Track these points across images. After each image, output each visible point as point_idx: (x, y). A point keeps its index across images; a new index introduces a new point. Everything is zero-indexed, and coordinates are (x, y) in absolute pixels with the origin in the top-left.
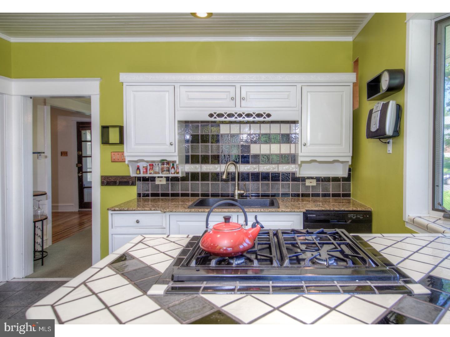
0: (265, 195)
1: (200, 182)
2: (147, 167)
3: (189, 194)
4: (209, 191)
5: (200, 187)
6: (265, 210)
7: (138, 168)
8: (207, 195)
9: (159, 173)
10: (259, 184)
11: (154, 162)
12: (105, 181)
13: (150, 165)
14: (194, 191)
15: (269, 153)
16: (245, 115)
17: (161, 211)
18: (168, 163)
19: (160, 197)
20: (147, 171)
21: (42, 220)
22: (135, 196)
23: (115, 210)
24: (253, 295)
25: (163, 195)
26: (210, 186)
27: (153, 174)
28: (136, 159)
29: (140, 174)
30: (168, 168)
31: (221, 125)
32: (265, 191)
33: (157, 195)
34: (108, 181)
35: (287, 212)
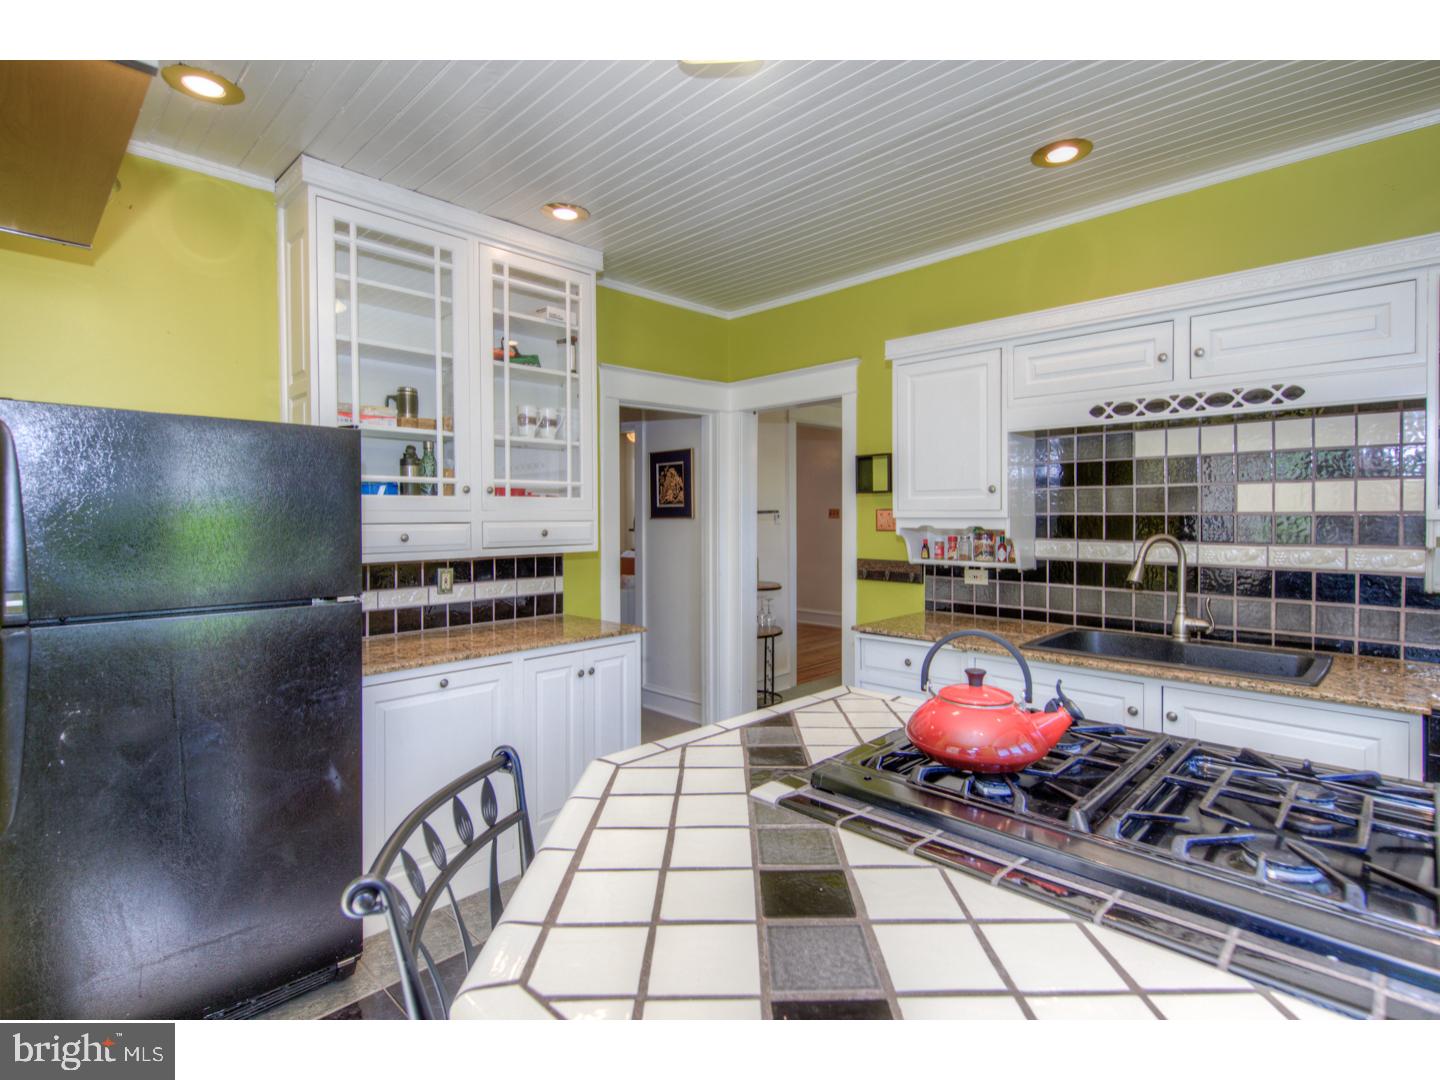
0: (1292, 640)
1: (1075, 587)
2: (943, 543)
3: (1044, 614)
4: (1101, 613)
5: (1074, 598)
6: (1254, 685)
7: (925, 546)
8: (1095, 622)
9: (969, 559)
10: (1268, 605)
11: (960, 532)
12: (865, 571)
13: (950, 539)
14: (1059, 609)
15: (1310, 510)
16: (1244, 398)
17: (954, 646)
18: (991, 535)
19: (975, 616)
20: (943, 554)
21: (773, 636)
22: (921, 608)
23: (864, 632)
24: (948, 871)
25: (982, 610)
26: (1103, 600)
27: (957, 560)
28: (916, 525)
29: (929, 557)
30: (992, 547)
31: (1139, 436)
32: (1291, 630)
33: (967, 609)
34: (871, 571)
35: (1344, 703)
